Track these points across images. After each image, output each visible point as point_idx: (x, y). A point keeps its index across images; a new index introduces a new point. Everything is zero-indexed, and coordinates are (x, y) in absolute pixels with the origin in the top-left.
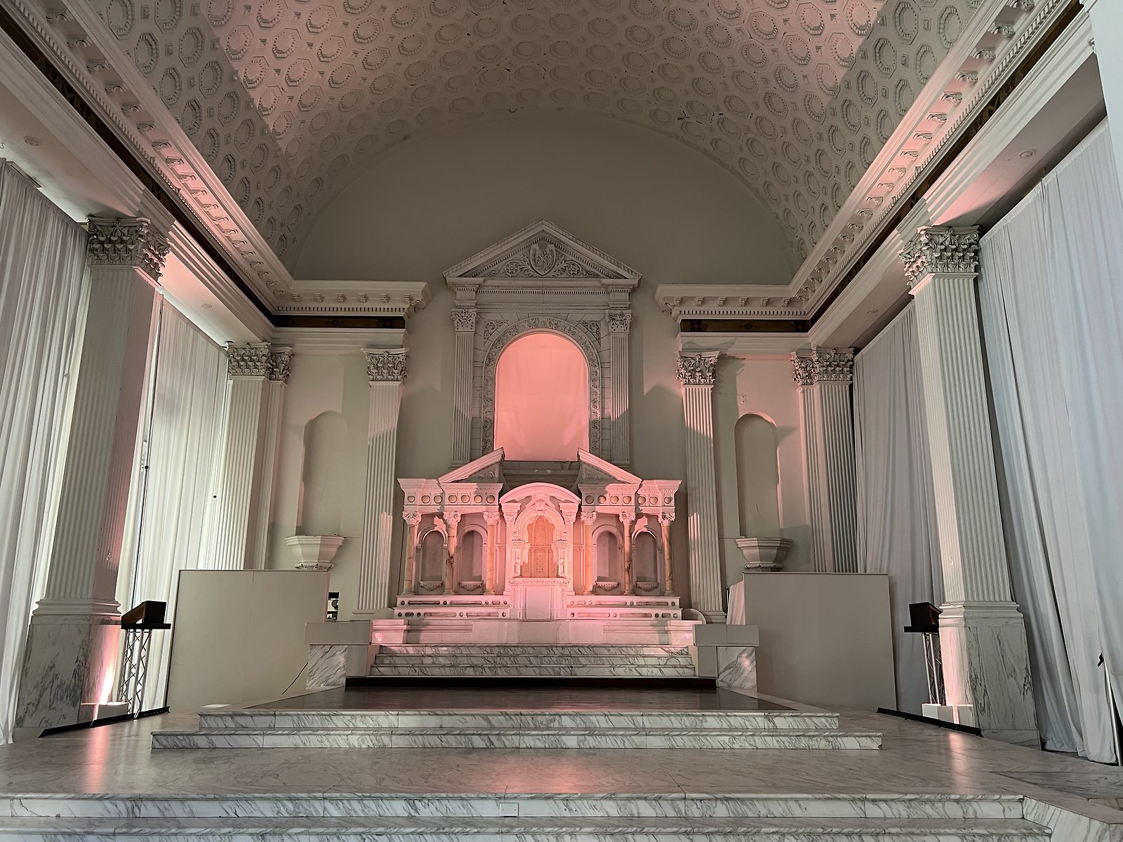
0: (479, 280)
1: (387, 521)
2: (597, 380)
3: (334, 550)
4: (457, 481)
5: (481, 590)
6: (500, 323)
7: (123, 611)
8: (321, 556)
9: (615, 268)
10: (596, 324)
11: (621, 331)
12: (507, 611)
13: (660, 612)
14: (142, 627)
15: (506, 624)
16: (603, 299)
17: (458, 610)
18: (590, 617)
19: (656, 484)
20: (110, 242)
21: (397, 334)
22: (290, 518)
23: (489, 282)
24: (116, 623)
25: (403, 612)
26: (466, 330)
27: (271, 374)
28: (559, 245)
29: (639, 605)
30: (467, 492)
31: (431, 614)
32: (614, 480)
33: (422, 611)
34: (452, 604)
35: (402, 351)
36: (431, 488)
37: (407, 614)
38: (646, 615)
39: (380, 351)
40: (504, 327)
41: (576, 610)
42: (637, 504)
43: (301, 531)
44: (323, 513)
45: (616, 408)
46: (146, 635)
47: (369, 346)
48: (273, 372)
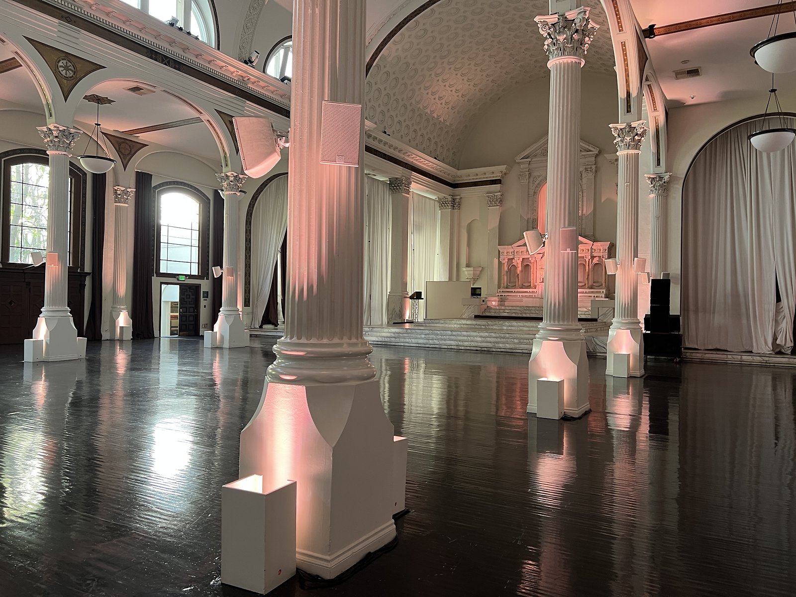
0: (529, 160)
1: (496, 261)
2: (581, 198)
3: (478, 272)
4: (519, 246)
5: (529, 287)
6: (539, 176)
7: (410, 294)
8: (474, 274)
9: (587, 147)
10: (581, 173)
11: (591, 175)
12: (536, 295)
14: (416, 299)
15: (535, 299)
16: (582, 161)
17: (518, 294)
19: (599, 244)
20: (395, 186)
21: (497, 187)
22: (463, 262)
23: (534, 160)
24: (408, 298)
25: (499, 295)
26: (525, 181)
29: (589, 293)
30: (523, 250)
31: (509, 296)
32: (582, 243)
33: (506, 294)
34: (517, 292)
35: (499, 194)
36: (510, 249)
37: (501, 296)
38: (590, 296)
39: (491, 194)
40: (540, 179)
42: (592, 252)
43: (468, 266)
44: (475, 259)
45: (586, 209)
46: (417, 301)
47: (488, 193)
48: (454, 207)
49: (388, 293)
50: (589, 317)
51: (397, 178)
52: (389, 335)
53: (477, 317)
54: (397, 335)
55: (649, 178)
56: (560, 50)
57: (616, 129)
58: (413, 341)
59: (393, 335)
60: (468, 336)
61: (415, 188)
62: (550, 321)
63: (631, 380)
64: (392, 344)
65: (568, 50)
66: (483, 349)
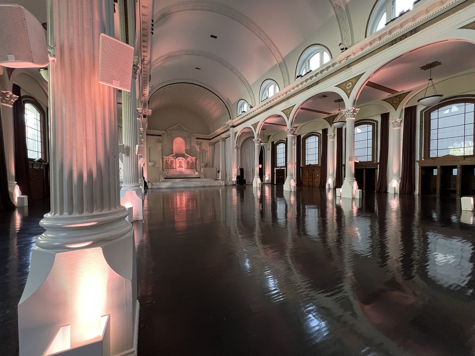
1: (161, 161)
2: (186, 144)
5: (174, 169)
8: (153, 165)
9: (188, 131)
10: (186, 137)
11: (189, 138)
13: (194, 171)
16: (187, 134)
17: (171, 171)
18: (186, 172)
23: (172, 131)
26: (169, 137)
28: (181, 127)
30: (172, 158)
32: (189, 157)
35: (161, 139)
36: (167, 157)
40: (174, 137)
42: (191, 160)
43: (149, 162)
45: (188, 148)
47: (157, 139)
53: (165, 178)
55: (235, 146)
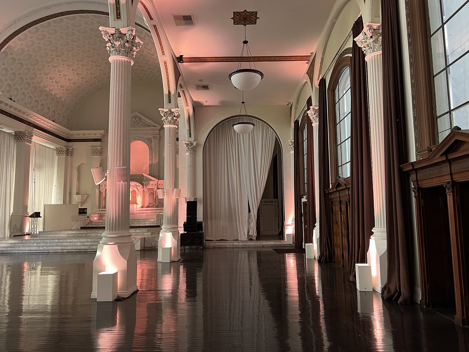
1: (97, 190)
2: (151, 154)
3: (85, 198)
7: (30, 214)
8: (82, 199)
9: (154, 124)
10: (151, 139)
11: (157, 141)
13: (160, 211)
14: (35, 217)
16: (151, 132)
18: (143, 213)
19: (161, 181)
20: (20, 137)
21: (98, 143)
22: (74, 191)
24: (28, 217)
25: (99, 213)
27: (67, 154)
28: (140, 118)
29: (156, 210)
32: (152, 180)
33: (103, 212)
35: (99, 148)
37: (100, 213)
38: (156, 212)
39: (94, 148)
41: (140, 212)
42: (157, 186)
43: (78, 194)
44: (83, 189)
45: (154, 162)
46: (36, 219)
47: (92, 147)
48: (68, 154)
49: (11, 214)
50: (155, 225)
51: (21, 132)
52: (6, 245)
53: (82, 228)
54: (13, 245)
55: (186, 144)
56: (117, 51)
57: (163, 111)
58: (27, 248)
59: (9, 245)
60: (71, 242)
61: (35, 139)
62: (109, 232)
63: (173, 264)
64: (8, 252)
65: (122, 52)
66: (81, 251)
